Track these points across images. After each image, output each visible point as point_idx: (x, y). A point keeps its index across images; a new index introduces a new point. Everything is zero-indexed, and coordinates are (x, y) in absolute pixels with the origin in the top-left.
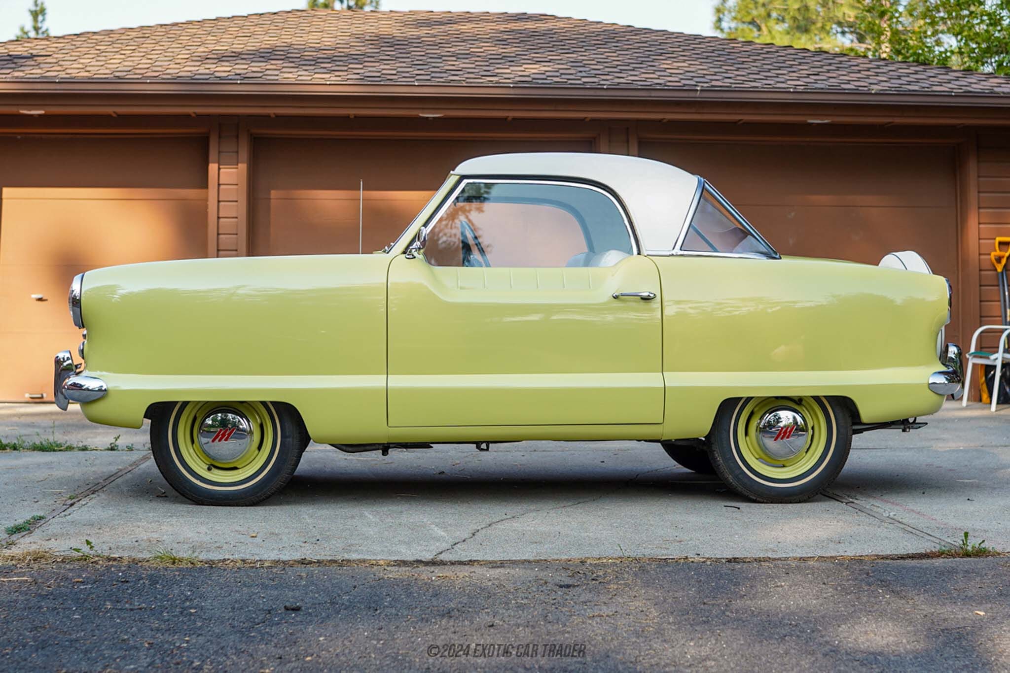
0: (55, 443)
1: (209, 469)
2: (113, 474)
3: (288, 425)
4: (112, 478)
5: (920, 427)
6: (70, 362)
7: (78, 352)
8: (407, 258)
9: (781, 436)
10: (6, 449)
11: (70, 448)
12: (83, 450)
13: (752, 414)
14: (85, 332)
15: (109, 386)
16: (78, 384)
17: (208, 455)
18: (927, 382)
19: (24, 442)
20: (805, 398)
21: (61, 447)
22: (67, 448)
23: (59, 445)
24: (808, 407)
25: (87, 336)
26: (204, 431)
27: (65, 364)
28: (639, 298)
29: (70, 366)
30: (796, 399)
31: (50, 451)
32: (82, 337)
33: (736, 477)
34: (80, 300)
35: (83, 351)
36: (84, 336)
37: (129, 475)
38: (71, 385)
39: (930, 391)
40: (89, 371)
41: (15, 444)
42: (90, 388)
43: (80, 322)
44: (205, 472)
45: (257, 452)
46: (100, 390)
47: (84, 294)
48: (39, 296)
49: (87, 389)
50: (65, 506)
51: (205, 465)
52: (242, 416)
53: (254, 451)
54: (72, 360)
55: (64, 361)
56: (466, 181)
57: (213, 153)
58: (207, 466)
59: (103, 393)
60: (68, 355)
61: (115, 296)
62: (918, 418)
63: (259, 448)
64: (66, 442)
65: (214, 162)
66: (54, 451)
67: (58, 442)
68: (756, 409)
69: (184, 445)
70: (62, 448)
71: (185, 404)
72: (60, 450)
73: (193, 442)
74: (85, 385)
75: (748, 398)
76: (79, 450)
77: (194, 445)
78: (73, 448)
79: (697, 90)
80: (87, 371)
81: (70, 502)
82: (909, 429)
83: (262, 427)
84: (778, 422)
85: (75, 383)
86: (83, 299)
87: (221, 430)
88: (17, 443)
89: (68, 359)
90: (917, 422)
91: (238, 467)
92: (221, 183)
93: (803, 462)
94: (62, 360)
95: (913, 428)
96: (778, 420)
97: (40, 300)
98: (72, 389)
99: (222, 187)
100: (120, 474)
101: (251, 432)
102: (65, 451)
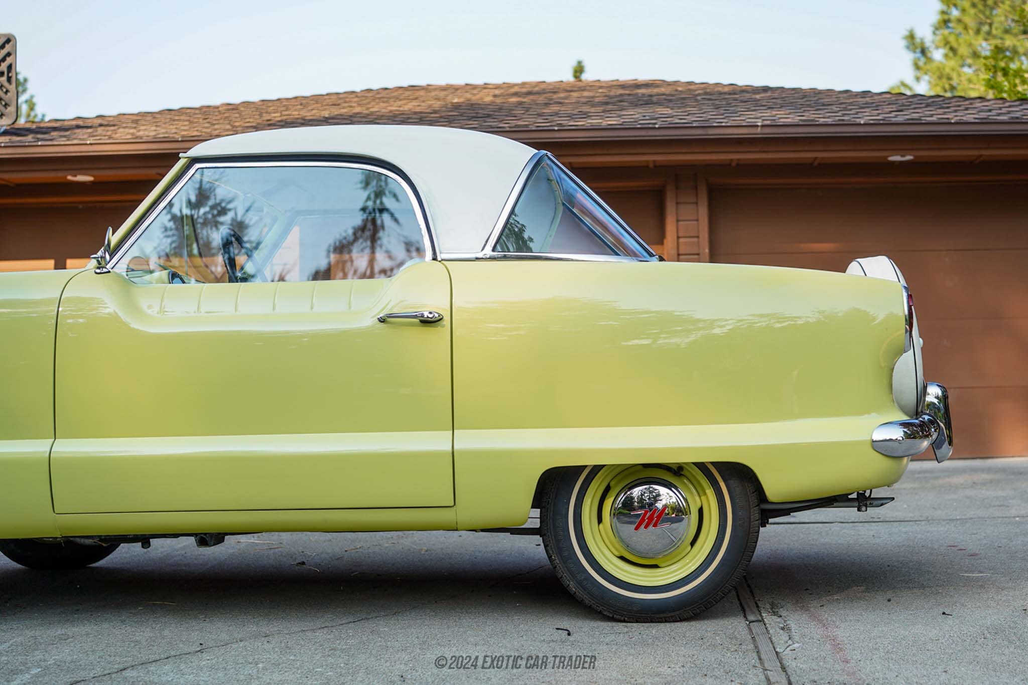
5: (882, 505)
8: (96, 273)
9: (645, 523)
13: (607, 490)
18: (869, 438)
20: (685, 466)
24: (691, 477)
28: (417, 320)
30: (675, 467)
33: (580, 584)
39: (875, 452)
56: (196, 166)
62: (873, 490)
68: (612, 484)
75: (595, 466)
79: (758, 126)
82: (866, 506)
84: (656, 501)
90: (872, 496)
93: (687, 560)
95: (872, 506)
96: (657, 497)
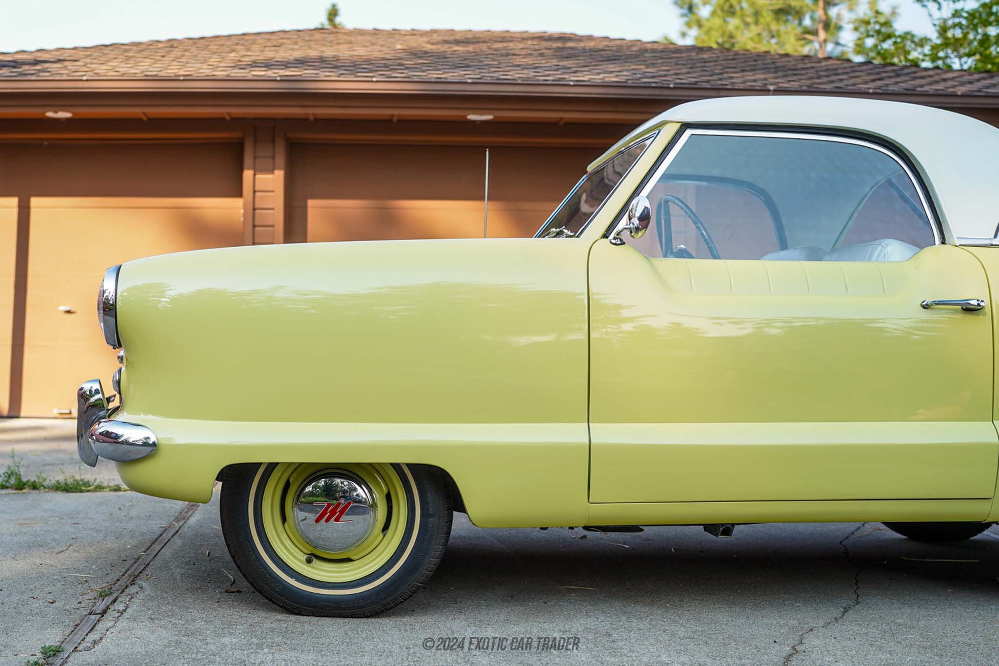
0: (82, 480)
1: (309, 561)
2: (156, 537)
3: (431, 496)
4: (157, 547)
6: (100, 396)
7: (112, 384)
8: (613, 244)
10: (24, 488)
11: (99, 488)
12: (116, 490)
14: (122, 353)
15: (159, 436)
16: (112, 433)
17: (308, 542)
19: (45, 480)
21: (89, 486)
22: (96, 487)
23: (87, 484)
25: (124, 359)
26: (302, 502)
27: (93, 399)
29: (101, 402)
31: (76, 492)
32: (117, 361)
34: (114, 305)
35: (119, 382)
36: (121, 359)
37: (178, 542)
38: (101, 434)
40: (128, 414)
41: (35, 481)
42: (131, 441)
43: (115, 339)
44: (304, 566)
45: (381, 536)
46: (145, 444)
47: (121, 296)
48: (67, 308)
49: (126, 442)
50: (93, 617)
51: (302, 554)
52: (361, 482)
53: (378, 535)
54: (103, 394)
55: (91, 396)
56: (688, 133)
57: (248, 159)
58: (306, 556)
59: (150, 449)
60: (96, 386)
61: (163, 299)
63: (386, 528)
64: (95, 480)
65: (249, 169)
66: (81, 491)
67: (86, 480)
69: (272, 527)
70: (90, 488)
71: (272, 466)
72: (88, 491)
73: (284, 519)
74: (122, 436)
76: (111, 490)
77: (286, 525)
78: (104, 488)
79: (770, 90)
80: (125, 413)
81: (101, 606)
83: (388, 498)
85: (108, 432)
86: (119, 304)
87: (329, 505)
88: (37, 481)
89: (97, 392)
91: (353, 558)
92: (257, 189)
94: (88, 393)
97: (69, 312)
98: (104, 442)
99: (257, 194)
100: (166, 536)
101: (374, 506)
102: (94, 491)
